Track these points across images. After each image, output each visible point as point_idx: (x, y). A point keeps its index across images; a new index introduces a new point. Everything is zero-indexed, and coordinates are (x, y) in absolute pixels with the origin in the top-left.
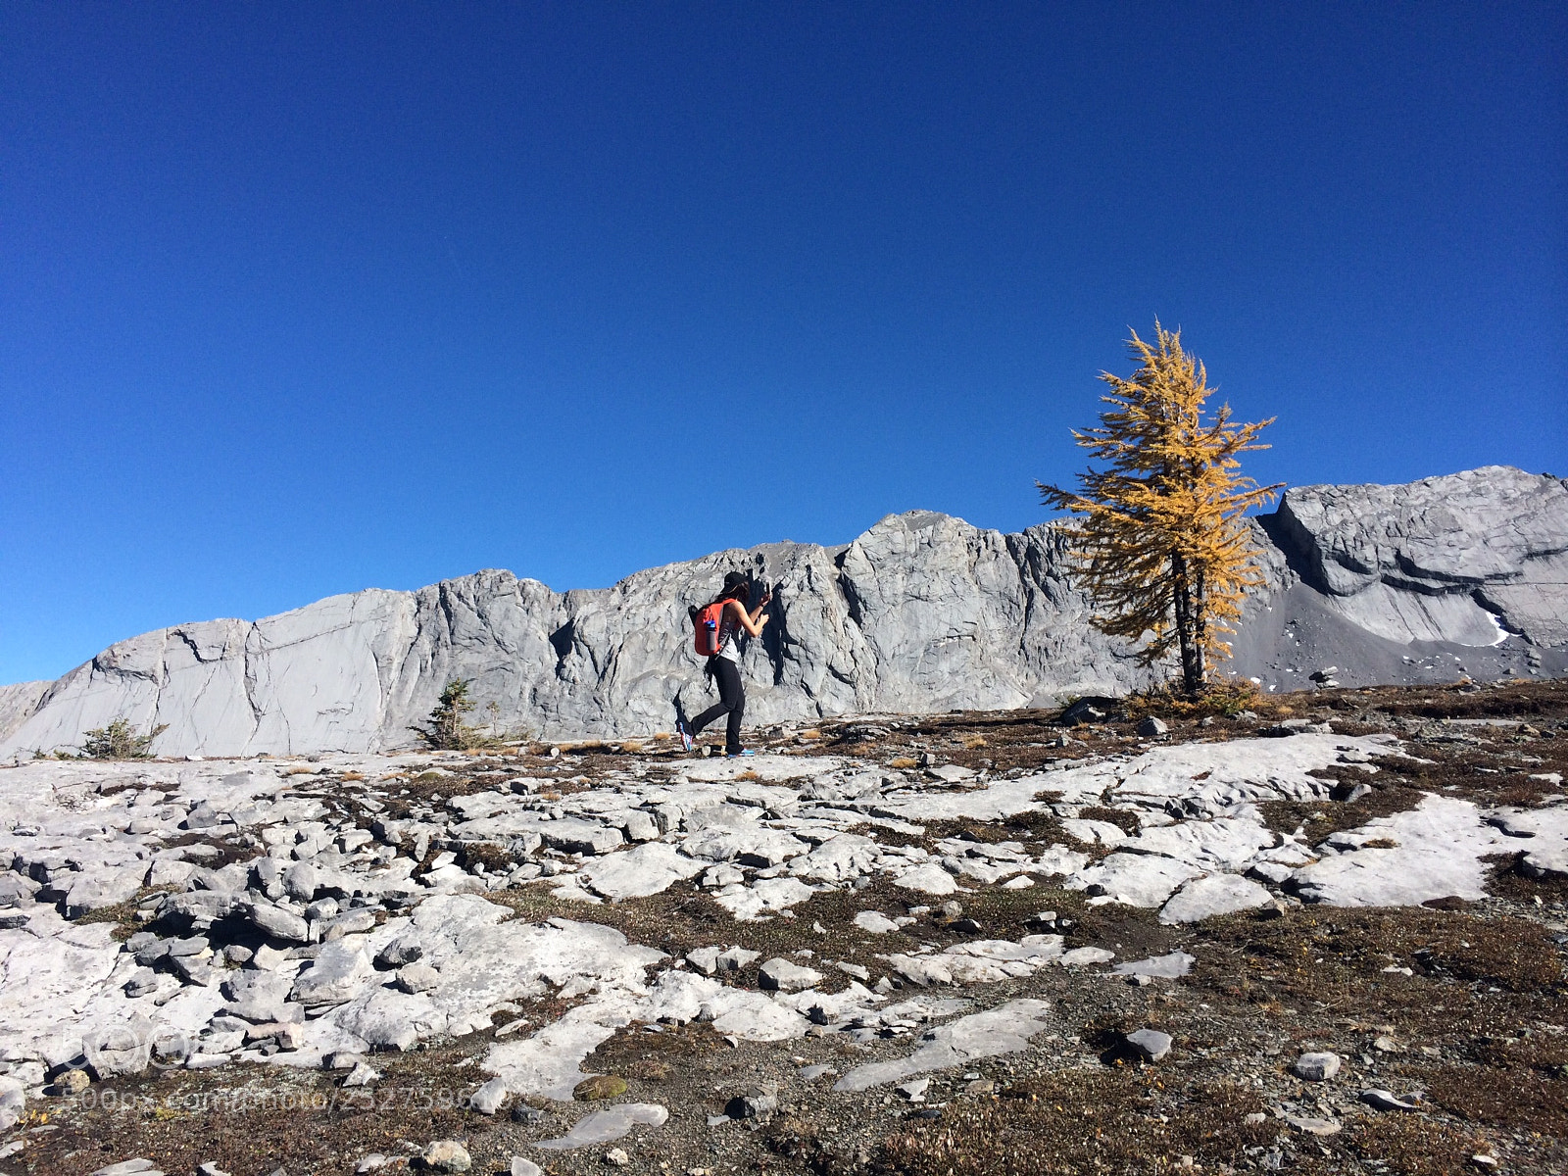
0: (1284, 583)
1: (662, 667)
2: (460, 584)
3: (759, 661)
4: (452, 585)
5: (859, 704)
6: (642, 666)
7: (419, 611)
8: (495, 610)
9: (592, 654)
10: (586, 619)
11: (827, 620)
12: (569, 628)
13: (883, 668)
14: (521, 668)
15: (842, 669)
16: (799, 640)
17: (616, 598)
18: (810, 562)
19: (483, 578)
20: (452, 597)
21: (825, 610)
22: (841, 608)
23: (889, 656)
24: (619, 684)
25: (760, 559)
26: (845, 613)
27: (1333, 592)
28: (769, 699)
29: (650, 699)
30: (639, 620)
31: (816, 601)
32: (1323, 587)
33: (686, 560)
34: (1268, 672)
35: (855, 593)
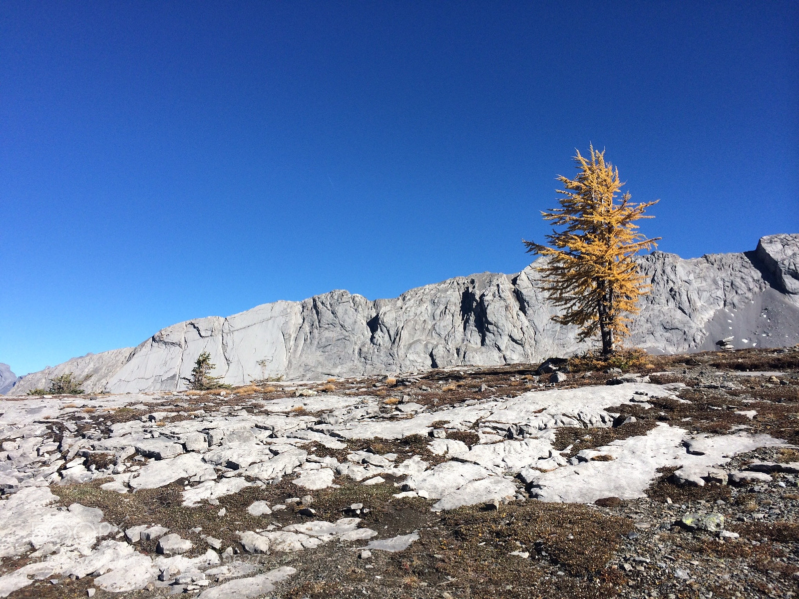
0: (760, 288)
1: (423, 338)
2: (323, 297)
3: (473, 334)
4: (319, 298)
5: (526, 356)
6: (413, 336)
7: (303, 311)
8: (340, 310)
9: (388, 331)
10: (385, 313)
11: (508, 312)
12: (377, 318)
13: (538, 336)
14: (353, 339)
15: (516, 337)
16: (494, 323)
17: (400, 303)
18: (499, 283)
19: (334, 294)
20: (319, 304)
21: (507, 307)
22: (515, 305)
23: (541, 330)
24: (402, 346)
25: (473, 282)
26: (518, 308)
27: (789, 293)
28: (479, 353)
29: (417, 353)
30: (412, 314)
31: (503, 303)
32: (783, 290)
33: (435, 283)
34: (752, 336)
35: (522, 298)
